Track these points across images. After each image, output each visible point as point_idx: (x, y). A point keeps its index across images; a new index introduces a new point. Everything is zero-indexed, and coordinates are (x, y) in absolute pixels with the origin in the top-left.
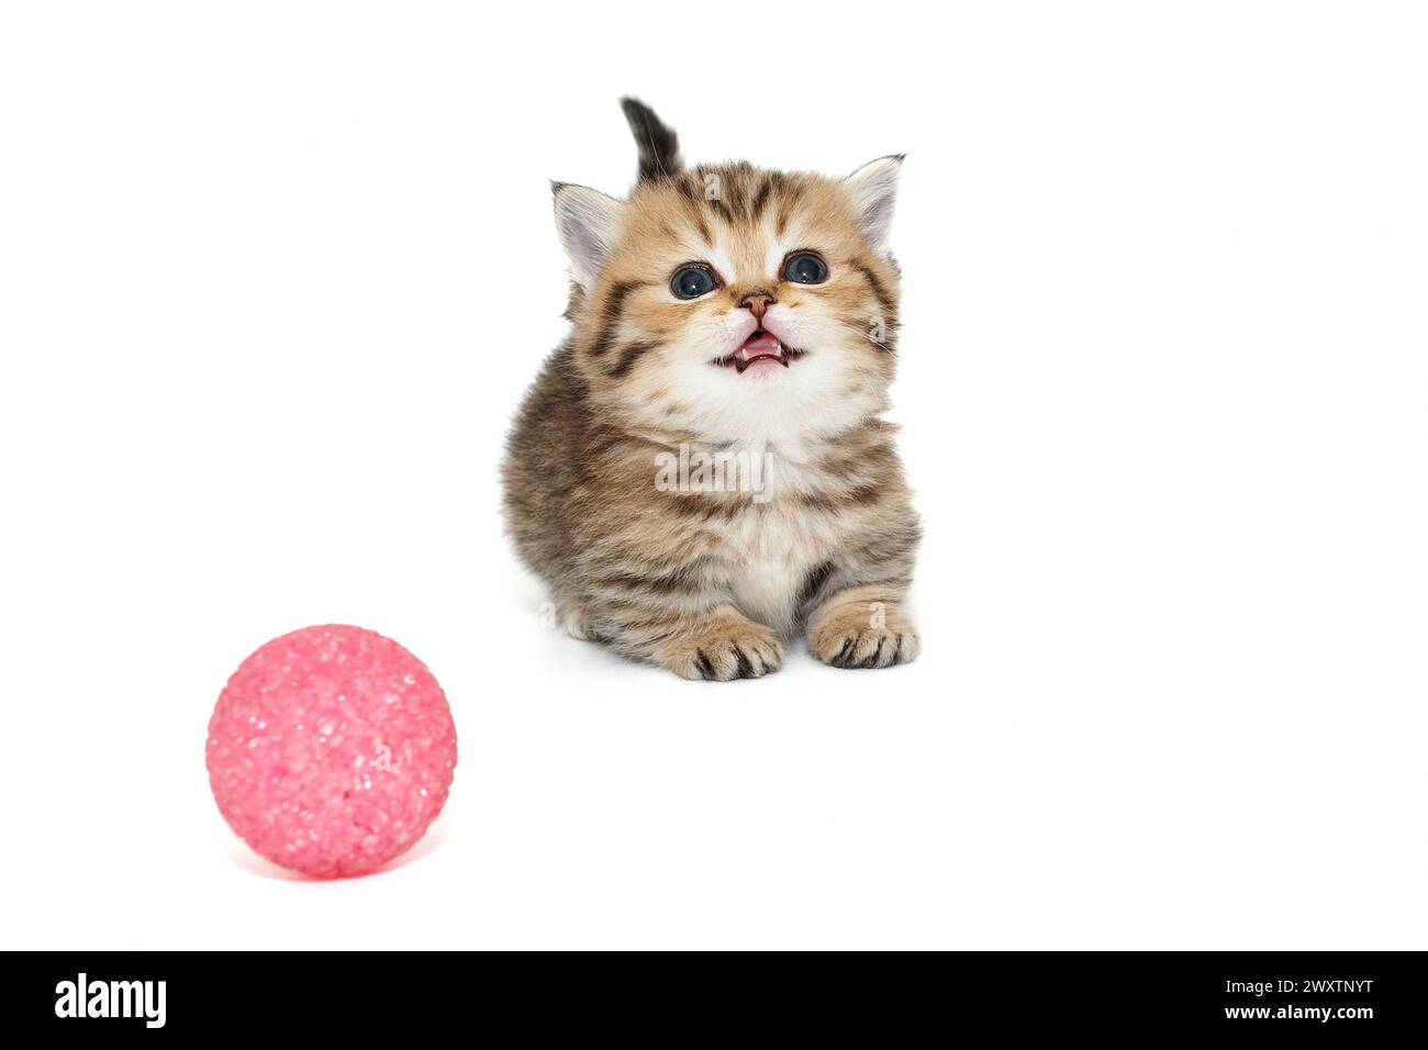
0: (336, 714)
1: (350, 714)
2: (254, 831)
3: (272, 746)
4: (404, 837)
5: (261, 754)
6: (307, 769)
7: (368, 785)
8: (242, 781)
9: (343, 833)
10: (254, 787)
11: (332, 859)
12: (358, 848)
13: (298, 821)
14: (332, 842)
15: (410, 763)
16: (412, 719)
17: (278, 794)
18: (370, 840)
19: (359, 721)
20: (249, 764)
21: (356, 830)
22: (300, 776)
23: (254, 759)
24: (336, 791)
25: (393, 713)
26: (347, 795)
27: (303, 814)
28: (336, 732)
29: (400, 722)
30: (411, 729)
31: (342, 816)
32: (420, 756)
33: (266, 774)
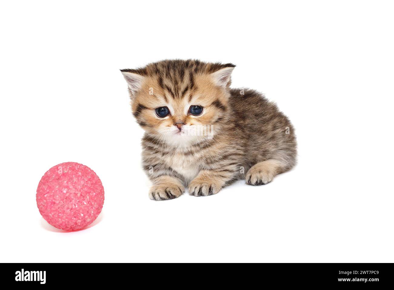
0: (67, 187)
1: (71, 187)
2: (48, 219)
3: (50, 196)
4: (89, 220)
5: (48, 198)
6: (59, 202)
7: (77, 206)
8: (44, 206)
9: (71, 219)
10: (47, 207)
11: (69, 226)
12: (76, 223)
13: (59, 217)
14: (68, 222)
15: (88, 200)
16: (89, 188)
17: (53, 209)
18: (79, 221)
19: (74, 189)
20: (45, 201)
21: (74, 219)
22: (58, 204)
23: (46, 200)
24: (68, 208)
25: (84, 186)
26: (71, 209)
27: (60, 214)
28: (67, 192)
29: (86, 189)
30: (89, 191)
31: (70, 215)
32: (91, 198)
33: (49, 204)
